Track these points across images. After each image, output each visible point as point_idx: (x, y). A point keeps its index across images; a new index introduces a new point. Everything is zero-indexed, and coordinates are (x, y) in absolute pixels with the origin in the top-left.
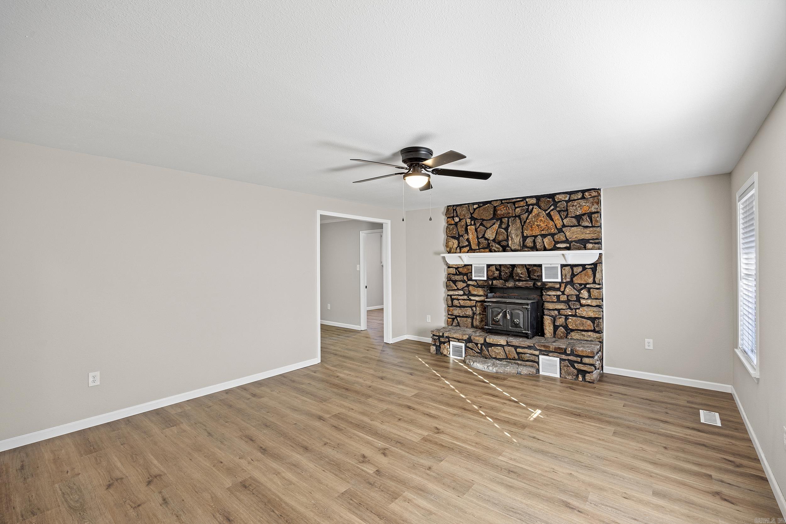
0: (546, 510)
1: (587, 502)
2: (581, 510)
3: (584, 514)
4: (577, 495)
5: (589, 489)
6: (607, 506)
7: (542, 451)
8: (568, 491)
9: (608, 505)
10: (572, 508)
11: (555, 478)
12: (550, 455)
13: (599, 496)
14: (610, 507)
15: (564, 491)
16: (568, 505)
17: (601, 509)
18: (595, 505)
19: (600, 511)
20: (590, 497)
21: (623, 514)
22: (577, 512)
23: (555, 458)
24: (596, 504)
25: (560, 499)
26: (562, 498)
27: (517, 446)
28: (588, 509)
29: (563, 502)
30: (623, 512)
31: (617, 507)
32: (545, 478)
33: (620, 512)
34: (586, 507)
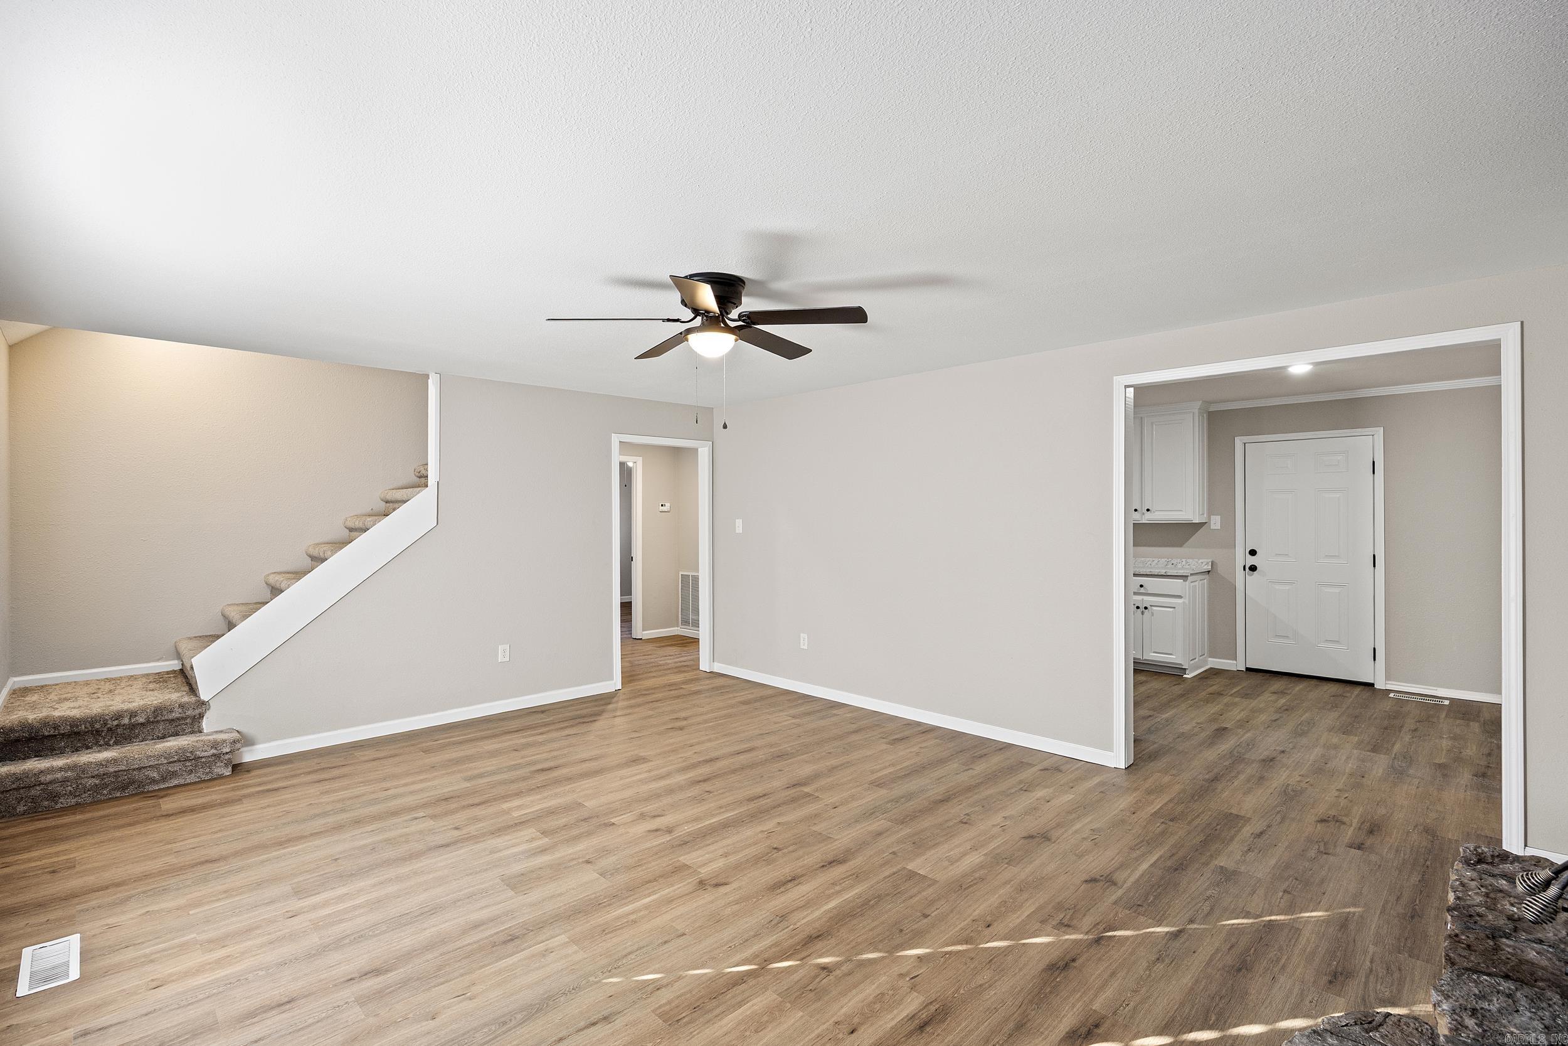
0: (395, 944)
1: (353, 999)
2: (351, 983)
3: (342, 983)
4: (380, 994)
5: (371, 1020)
6: (318, 1022)
7: (539, 1010)
8: (400, 988)
9: (319, 1024)
10: (366, 974)
11: (442, 986)
12: (519, 1016)
13: (346, 1024)
14: (313, 1024)
15: (404, 983)
16: (376, 972)
17: (324, 1007)
18: (339, 1006)
19: (323, 1005)
20: (357, 1009)
21: (283, 1033)
22: (353, 976)
23: (503, 1019)
24: (337, 1009)
25: (396, 969)
26: (392, 974)
27: (591, 975)
28: (343, 993)
29: (387, 971)
30: (285, 1035)
31: (302, 1033)
32: (456, 974)
33: (290, 1031)
34: (348, 993)
